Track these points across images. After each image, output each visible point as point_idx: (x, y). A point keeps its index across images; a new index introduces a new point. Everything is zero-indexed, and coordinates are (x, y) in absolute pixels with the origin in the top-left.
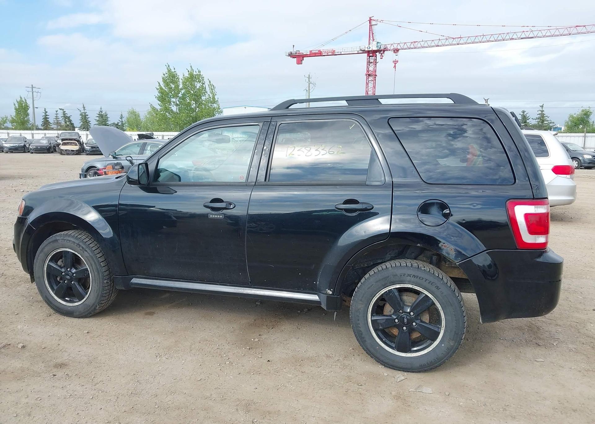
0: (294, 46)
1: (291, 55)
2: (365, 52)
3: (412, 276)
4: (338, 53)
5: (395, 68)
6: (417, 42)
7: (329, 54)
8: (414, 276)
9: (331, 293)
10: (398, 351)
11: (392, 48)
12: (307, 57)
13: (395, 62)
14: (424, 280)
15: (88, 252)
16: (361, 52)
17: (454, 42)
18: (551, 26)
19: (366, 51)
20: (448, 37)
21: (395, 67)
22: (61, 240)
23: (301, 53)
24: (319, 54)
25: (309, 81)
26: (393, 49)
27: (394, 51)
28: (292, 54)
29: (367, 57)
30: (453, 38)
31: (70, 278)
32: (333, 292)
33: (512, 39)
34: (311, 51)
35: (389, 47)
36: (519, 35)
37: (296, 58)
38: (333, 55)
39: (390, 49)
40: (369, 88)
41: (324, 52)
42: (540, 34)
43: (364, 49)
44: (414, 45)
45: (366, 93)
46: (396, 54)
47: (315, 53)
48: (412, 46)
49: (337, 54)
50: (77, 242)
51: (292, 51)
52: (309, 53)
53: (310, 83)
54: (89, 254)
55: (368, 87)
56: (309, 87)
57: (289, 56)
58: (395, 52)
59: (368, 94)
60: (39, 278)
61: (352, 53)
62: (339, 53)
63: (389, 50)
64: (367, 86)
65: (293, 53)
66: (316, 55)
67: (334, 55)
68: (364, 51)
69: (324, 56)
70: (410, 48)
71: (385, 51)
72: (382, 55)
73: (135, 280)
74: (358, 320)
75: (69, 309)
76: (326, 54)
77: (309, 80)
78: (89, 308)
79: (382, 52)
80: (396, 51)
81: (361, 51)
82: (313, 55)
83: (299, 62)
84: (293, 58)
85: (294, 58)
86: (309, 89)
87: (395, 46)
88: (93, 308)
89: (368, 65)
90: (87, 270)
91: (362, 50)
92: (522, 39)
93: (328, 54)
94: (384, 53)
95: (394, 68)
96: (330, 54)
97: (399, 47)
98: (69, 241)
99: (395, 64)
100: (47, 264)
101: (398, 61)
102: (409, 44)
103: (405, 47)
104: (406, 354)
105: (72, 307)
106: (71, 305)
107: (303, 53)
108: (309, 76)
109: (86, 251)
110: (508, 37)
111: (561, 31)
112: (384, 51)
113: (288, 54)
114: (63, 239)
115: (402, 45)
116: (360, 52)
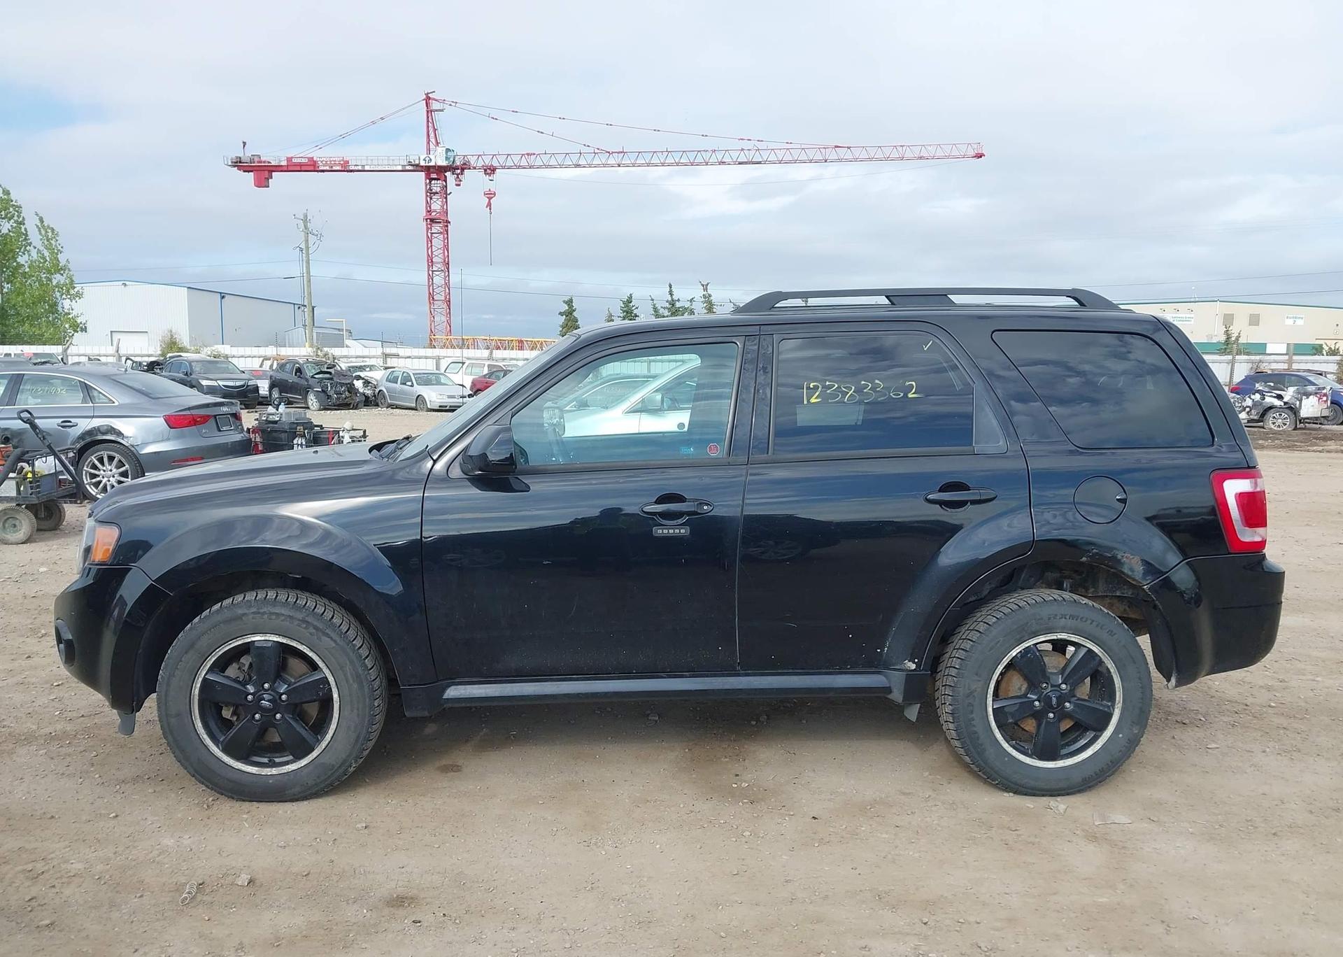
0: (244, 144)
1: (238, 164)
2: (419, 169)
3: (1068, 617)
4: (356, 168)
5: (490, 209)
6: (534, 154)
7: (334, 168)
8: (1072, 617)
9: (913, 666)
10: (1041, 759)
11: (480, 163)
12: (282, 171)
13: (490, 195)
14: (1089, 622)
15: (331, 638)
16: (411, 168)
17: (612, 161)
18: (791, 143)
19: (422, 166)
20: (598, 149)
21: (489, 205)
22: (251, 616)
23: (264, 162)
24: (311, 166)
25: (306, 227)
26: (483, 166)
27: (485, 170)
28: (240, 162)
29: (426, 180)
30: (609, 152)
31: (272, 707)
32: (918, 665)
33: (722, 163)
34: (289, 159)
35: (473, 161)
36: (735, 155)
37: (252, 171)
38: (344, 171)
39: (475, 165)
40: (434, 249)
41: (322, 162)
42: (772, 158)
43: (417, 162)
44: (528, 161)
45: (428, 260)
46: (491, 178)
47: (301, 165)
48: (524, 163)
49: (353, 168)
50: (300, 616)
51: (241, 155)
52: (284, 163)
53: (307, 232)
54: (335, 641)
55: (431, 246)
56: (307, 241)
57: (235, 166)
58: (488, 174)
59: (432, 261)
60: (178, 715)
61: (389, 169)
62: (360, 168)
63: (475, 168)
64: (429, 245)
65: (243, 160)
66: (303, 168)
67: (348, 171)
68: (417, 165)
69: (323, 171)
70: (519, 167)
71: (465, 169)
72: (458, 177)
73: (453, 692)
74: (972, 712)
75: (271, 781)
76: (327, 168)
77: (305, 226)
78: (330, 772)
79: (459, 171)
80: (490, 170)
81: (411, 165)
82: (293, 167)
83: (262, 182)
84: (244, 171)
85: (249, 172)
86: (307, 248)
87: (487, 162)
88: (341, 771)
89: (429, 199)
90: (325, 680)
91: (413, 163)
92: (740, 163)
93: (332, 167)
94: (462, 174)
95: (487, 207)
96: (338, 168)
97: (495, 164)
98: (277, 614)
99: (490, 199)
100: (200, 679)
101: (495, 194)
102: (516, 159)
103: (509, 163)
104: (1054, 762)
105: (279, 777)
106: (274, 771)
107: (269, 162)
108: (306, 216)
109: (328, 635)
110: (713, 160)
111: (811, 154)
112: (463, 170)
113: (232, 162)
114: (259, 613)
115: (502, 159)
116: (408, 168)
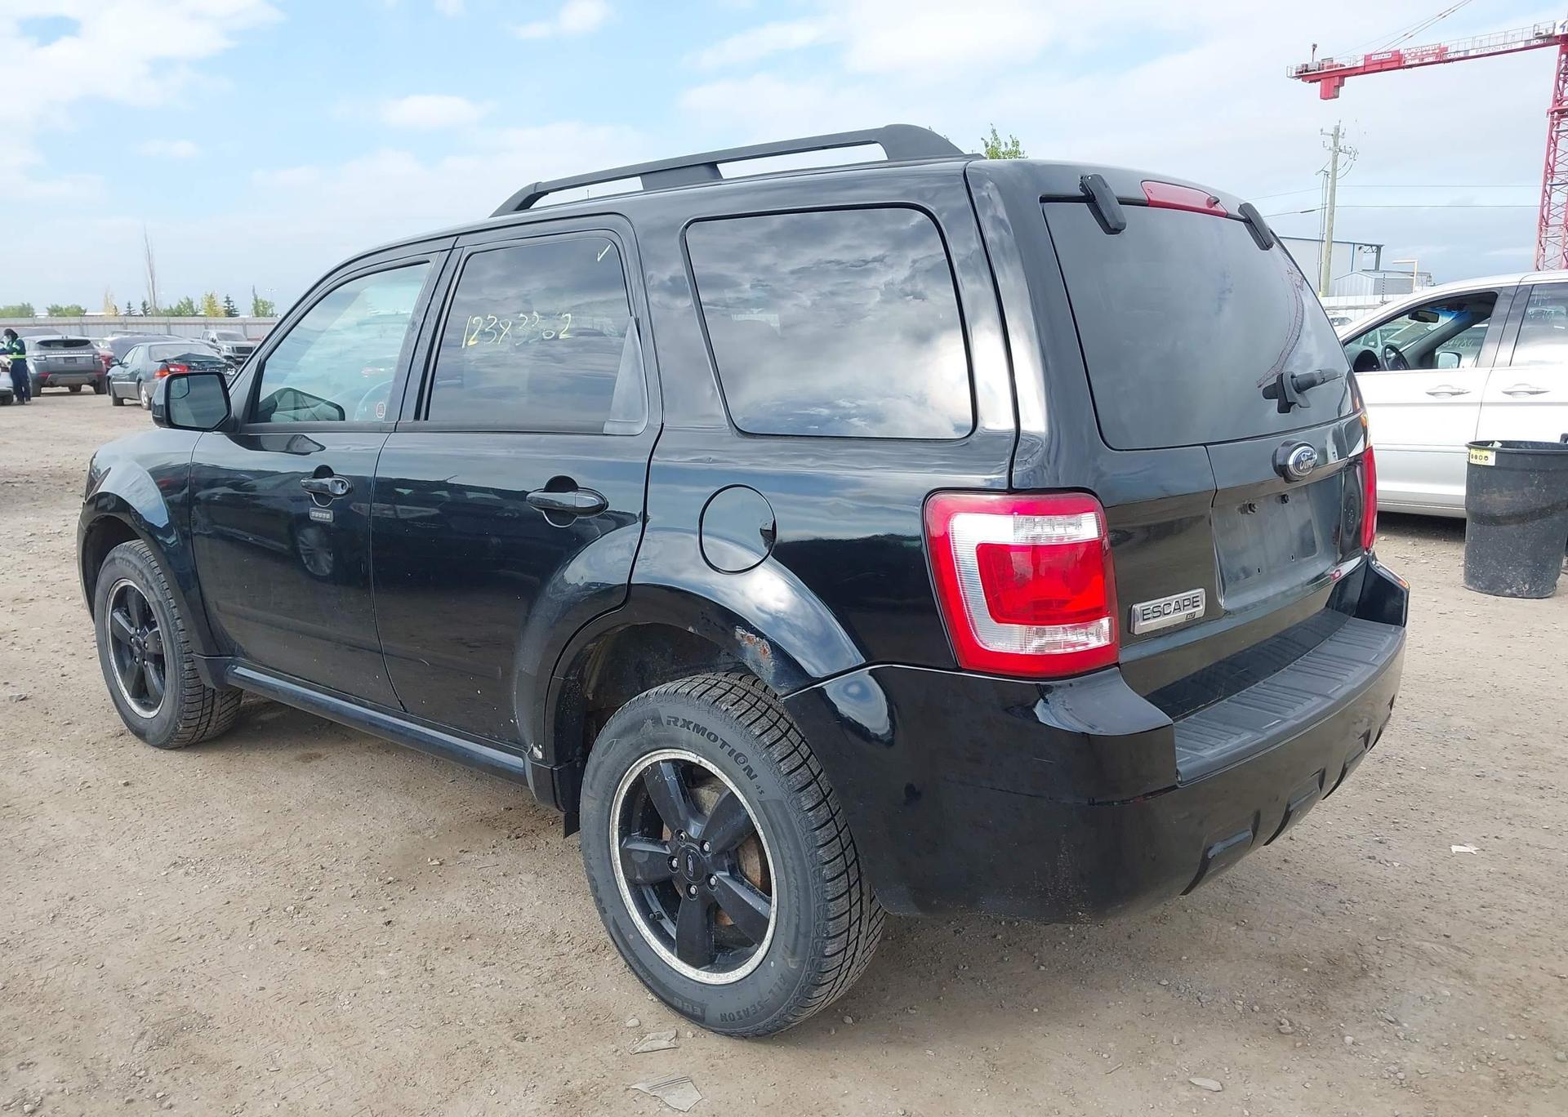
0: (1315, 46)
1: (1305, 74)
2: (1553, 41)
4: (1457, 56)
7: (1426, 60)
9: (540, 755)
12: (1356, 74)
14: (719, 743)
15: (155, 593)
16: (1540, 42)
19: (1558, 37)
22: (119, 561)
23: (1336, 66)
24: (1396, 62)
25: (1335, 144)
28: (1306, 71)
29: (1560, 55)
32: (545, 754)
34: (1367, 58)
37: (1319, 80)
38: (1439, 62)
40: (1559, 153)
41: (1410, 54)
43: (1550, 32)
45: (1546, 171)
47: (1382, 62)
49: (1452, 56)
50: (140, 566)
51: (1308, 61)
52: (1361, 64)
53: (1337, 151)
55: (1555, 150)
56: (1335, 162)
57: (1299, 77)
59: (1553, 171)
61: (1506, 49)
62: (1462, 55)
64: (1552, 149)
65: (1310, 68)
66: (1385, 66)
67: (1444, 62)
68: (1549, 37)
69: (1410, 66)
75: (144, 724)
76: (1417, 62)
77: (1334, 142)
78: (165, 727)
81: (1540, 38)
82: (1373, 66)
83: (1330, 94)
84: (1311, 82)
85: (1315, 81)
86: (1335, 170)
88: (172, 727)
89: (1561, 83)
90: (158, 634)
91: (1544, 34)
93: (1423, 59)
96: (1431, 59)
98: (129, 561)
100: (109, 615)
105: (148, 720)
106: (146, 714)
107: (1341, 66)
108: (1337, 129)
109: (152, 589)
113: (1296, 73)
116: (1534, 43)
